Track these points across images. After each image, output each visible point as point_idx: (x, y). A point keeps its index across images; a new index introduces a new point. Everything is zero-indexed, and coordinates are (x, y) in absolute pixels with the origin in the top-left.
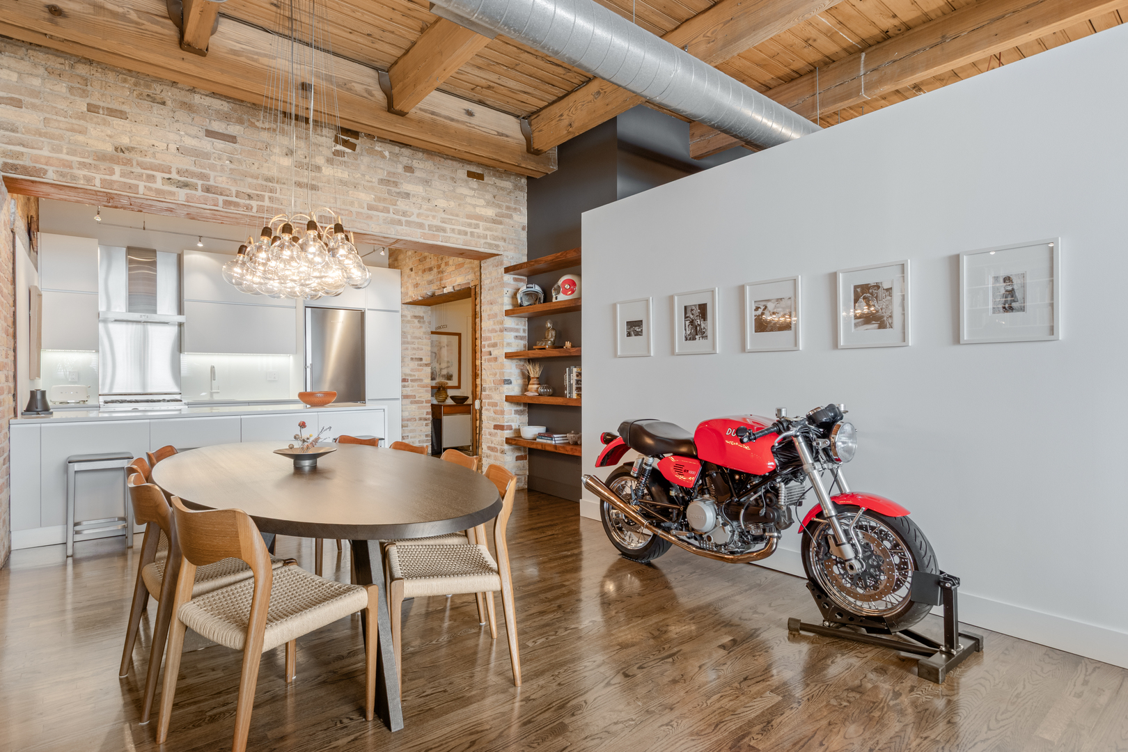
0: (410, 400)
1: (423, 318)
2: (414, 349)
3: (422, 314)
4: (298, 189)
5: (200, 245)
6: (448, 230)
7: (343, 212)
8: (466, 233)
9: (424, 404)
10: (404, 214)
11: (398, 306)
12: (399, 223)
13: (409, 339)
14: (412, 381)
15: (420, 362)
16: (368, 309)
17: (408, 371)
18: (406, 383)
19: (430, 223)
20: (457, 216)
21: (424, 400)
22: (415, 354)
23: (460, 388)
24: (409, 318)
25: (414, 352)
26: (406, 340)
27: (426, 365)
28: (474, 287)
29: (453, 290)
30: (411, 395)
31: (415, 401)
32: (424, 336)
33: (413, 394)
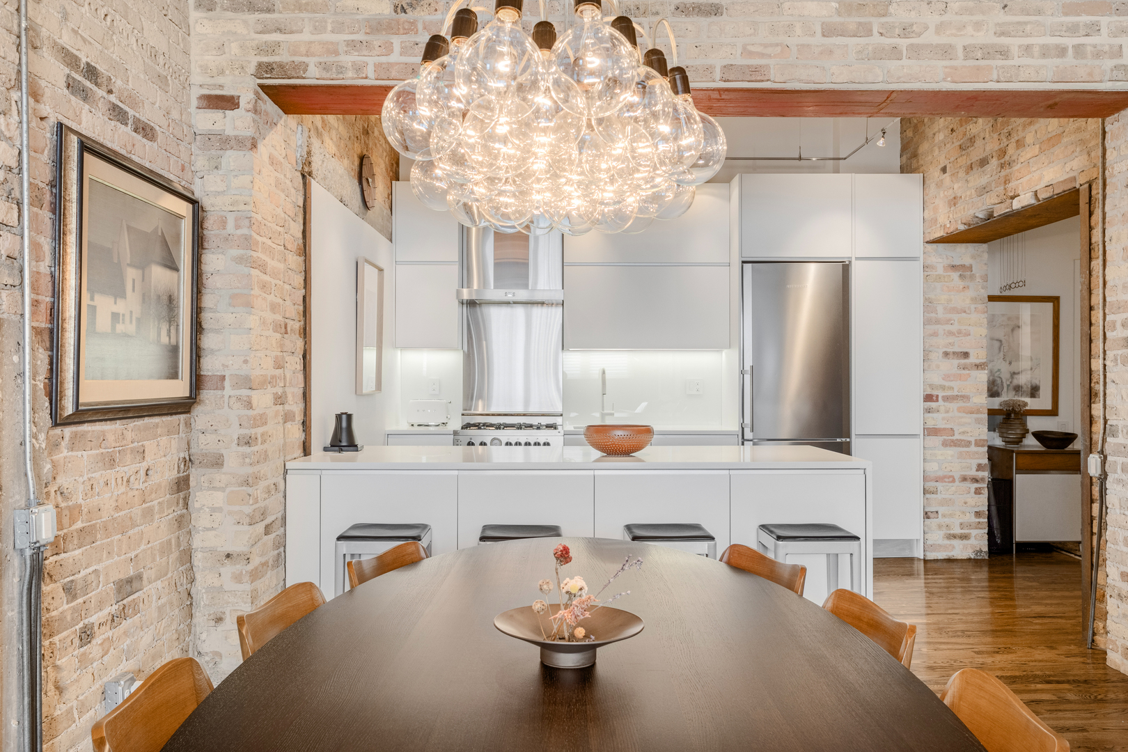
0: (941, 438)
1: (970, 268)
2: (951, 333)
3: (967, 261)
4: (683, 19)
6: (1015, 51)
7: (769, 51)
8: (1062, 51)
9: (973, 448)
10: (906, 31)
11: (916, 246)
12: (895, 53)
13: (941, 313)
14: (946, 399)
15: (963, 361)
16: (857, 259)
17: (936, 379)
18: (933, 405)
19: (968, 41)
20: (1039, 12)
21: (973, 440)
22: (952, 344)
23: (1057, 415)
24: (940, 271)
25: (951, 339)
26: (933, 315)
27: (978, 366)
28: (1087, 185)
29: (1033, 201)
30: (944, 429)
31: (952, 441)
32: (973, 307)
33: (949, 426)
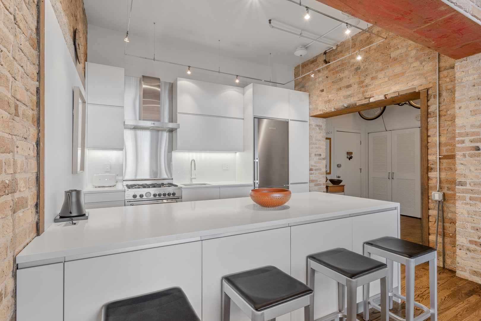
0: (314, 183)
1: (321, 126)
2: (316, 148)
3: (321, 124)
5: (189, 73)
9: (322, 186)
11: (307, 118)
13: (314, 141)
14: (316, 170)
15: (320, 157)
16: (291, 120)
17: (313, 163)
18: (312, 172)
21: (322, 183)
22: (317, 151)
24: (314, 126)
26: (312, 141)
27: (323, 159)
28: (426, 90)
29: (383, 98)
30: (315, 180)
31: (317, 184)
32: (322, 139)
33: (316, 179)
